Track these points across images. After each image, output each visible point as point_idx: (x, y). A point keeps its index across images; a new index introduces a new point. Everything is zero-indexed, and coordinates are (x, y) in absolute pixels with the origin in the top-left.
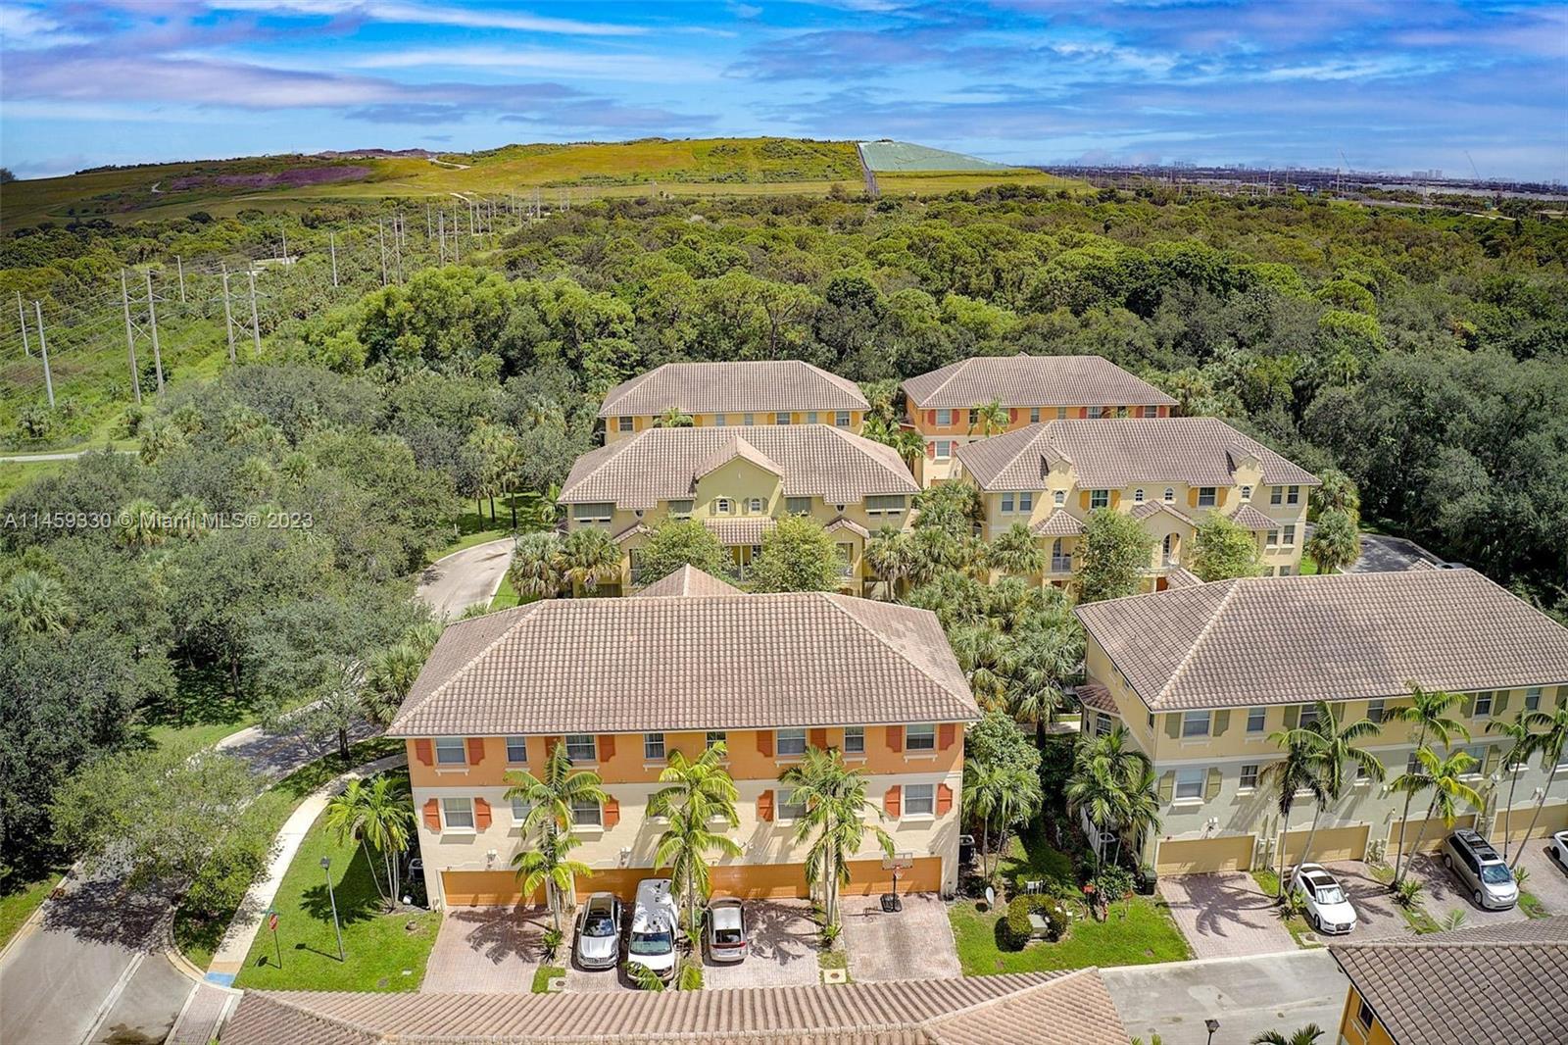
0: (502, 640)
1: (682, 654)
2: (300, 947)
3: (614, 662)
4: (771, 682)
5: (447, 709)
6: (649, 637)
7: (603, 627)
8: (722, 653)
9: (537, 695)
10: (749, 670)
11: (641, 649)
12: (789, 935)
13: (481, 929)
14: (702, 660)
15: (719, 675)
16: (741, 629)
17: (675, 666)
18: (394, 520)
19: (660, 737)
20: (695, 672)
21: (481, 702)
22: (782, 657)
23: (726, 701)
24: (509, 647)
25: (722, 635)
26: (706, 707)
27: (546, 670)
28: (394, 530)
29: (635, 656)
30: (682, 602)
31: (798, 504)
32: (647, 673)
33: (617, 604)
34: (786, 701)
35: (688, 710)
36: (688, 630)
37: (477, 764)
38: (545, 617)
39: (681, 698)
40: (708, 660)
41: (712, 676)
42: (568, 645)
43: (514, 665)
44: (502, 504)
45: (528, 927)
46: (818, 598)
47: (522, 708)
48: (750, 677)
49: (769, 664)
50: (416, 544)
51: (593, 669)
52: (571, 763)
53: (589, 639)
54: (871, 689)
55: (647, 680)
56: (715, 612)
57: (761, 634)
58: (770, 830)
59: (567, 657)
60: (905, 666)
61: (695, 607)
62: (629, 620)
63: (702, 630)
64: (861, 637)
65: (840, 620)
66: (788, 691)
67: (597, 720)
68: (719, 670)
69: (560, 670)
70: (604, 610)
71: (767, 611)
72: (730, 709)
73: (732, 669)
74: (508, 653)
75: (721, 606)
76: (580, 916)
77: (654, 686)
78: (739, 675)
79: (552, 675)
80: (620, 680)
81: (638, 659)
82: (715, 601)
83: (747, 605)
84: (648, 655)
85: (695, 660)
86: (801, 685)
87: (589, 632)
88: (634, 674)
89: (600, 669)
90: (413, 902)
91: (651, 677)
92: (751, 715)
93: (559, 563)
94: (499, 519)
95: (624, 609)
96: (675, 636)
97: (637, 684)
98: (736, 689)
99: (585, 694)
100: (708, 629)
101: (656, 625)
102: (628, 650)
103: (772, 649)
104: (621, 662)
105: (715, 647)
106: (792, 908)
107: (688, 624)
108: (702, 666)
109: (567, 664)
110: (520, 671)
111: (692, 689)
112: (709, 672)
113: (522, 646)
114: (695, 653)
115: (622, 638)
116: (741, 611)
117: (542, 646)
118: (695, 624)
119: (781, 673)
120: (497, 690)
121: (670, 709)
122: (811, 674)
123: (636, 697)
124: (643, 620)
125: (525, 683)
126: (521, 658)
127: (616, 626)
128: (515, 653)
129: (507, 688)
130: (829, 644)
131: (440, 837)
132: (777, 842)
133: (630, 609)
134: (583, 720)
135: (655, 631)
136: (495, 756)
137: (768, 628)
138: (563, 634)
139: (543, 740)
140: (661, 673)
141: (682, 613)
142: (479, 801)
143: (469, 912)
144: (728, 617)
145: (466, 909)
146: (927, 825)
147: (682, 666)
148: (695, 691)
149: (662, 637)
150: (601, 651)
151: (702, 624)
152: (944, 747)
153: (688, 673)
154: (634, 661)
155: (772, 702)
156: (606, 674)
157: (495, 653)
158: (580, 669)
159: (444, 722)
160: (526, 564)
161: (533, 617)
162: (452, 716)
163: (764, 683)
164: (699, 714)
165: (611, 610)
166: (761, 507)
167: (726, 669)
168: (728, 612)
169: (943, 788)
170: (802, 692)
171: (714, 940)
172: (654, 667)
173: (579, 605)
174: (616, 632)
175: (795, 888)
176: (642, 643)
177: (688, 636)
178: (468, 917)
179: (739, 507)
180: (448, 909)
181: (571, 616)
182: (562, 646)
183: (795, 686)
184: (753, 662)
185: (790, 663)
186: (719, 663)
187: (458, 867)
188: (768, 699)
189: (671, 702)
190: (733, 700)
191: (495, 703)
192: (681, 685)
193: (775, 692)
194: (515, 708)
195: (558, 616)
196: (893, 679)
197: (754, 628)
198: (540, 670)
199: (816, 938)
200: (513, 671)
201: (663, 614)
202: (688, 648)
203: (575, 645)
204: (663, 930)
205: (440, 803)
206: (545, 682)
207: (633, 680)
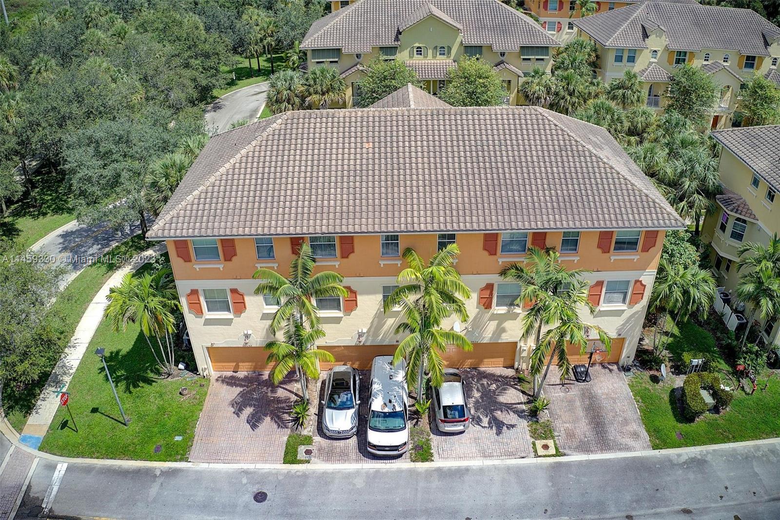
0: (250, 148)
1: (414, 160)
2: (95, 410)
3: (352, 167)
4: (497, 188)
5: (200, 212)
6: (383, 144)
7: (341, 135)
8: (450, 160)
9: (282, 198)
10: (477, 176)
11: (377, 155)
12: (501, 404)
13: (242, 395)
14: (432, 166)
15: (449, 180)
16: (466, 137)
17: (408, 171)
18: (187, 66)
19: (396, 238)
20: (427, 177)
21: (232, 205)
22: (506, 164)
23: (457, 204)
24: (257, 154)
25: (449, 143)
26: (439, 210)
27: (290, 174)
28: (188, 73)
29: (371, 161)
30: (412, 113)
31: (472, 50)
32: (383, 178)
33: (353, 114)
34: (512, 206)
35: (422, 213)
36: (419, 138)
37: (230, 260)
38: (289, 126)
39: (415, 201)
40: (438, 165)
41: (443, 181)
42: (310, 152)
43: (261, 170)
44: (265, 61)
45: (281, 393)
46: (533, 111)
47: (268, 210)
48: (477, 182)
49: (494, 170)
50: (204, 83)
51: (333, 173)
52: (314, 260)
53: (328, 145)
54: (587, 196)
55: (383, 184)
56: (441, 122)
57: (485, 143)
58: (488, 315)
59: (309, 163)
60: (615, 175)
61: (424, 117)
62: (365, 129)
63: (431, 138)
64: (574, 148)
65: (554, 132)
66: (514, 197)
67: (338, 221)
68: (449, 175)
69: (302, 174)
70: (341, 120)
71: (488, 122)
72: (461, 213)
73: (461, 174)
74: (256, 159)
75: (447, 117)
76: (323, 383)
77: (389, 190)
78: (468, 180)
79: (296, 180)
80: (358, 184)
81: (374, 165)
82: (441, 112)
83: (470, 117)
84: (383, 161)
85: (426, 166)
86: (525, 191)
87: (329, 140)
88: (370, 178)
89: (339, 173)
90: (187, 368)
91: (386, 181)
92: (481, 218)
93: (302, 92)
94: (263, 70)
95: (359, 119)
96: (407, 144)
97: (373, 188)
98: (466, 194)
99: (326, 197)
100: (437, 138)
101: (389, 134)
102: (365, 156)
103: (496, 157)
104: (358, 167)
105: (444, 154)
106: (500, 376)
107: (418, 132)
108: (433, 172)
109: (309, 168)
110: (266, 175)
111: (425, 193)
112: (439, 177)
113: (268, 153)
114: (426, 160)
115: (359, 145)
116: (465, 122)
117: (286, 153)
118: (424, 133)
119: (505, 179)
120: (246, 193)
121: (406, 211)
122: (533, 181)
123: (374, 200)
124: (377, 129)
125: (271, 187)
126: (267, 164)
127: (353, 134)
128: (262, 159)
129: (255, 191)
130: (546, 153)
131: (203, 320)
132: (492, 326)
133: (365, 119)
134: (325, 222)
135: (389, 139)
136: (246, 254)
137: (490, 137)
138: (305, 141)
139: (289, 239)
140: (396, 178)
141: (412, 123)
142: (234, 291)
143: (232, 377)
144: (454, 127)
145: (229, 374)
146: (619, 313)
147: (414, 171)
148: (428, 195)
149: (395, 144)
150: (340, 156)
151: (430, 132)
152: (646, 249)
153: (421, 177)
154: (370, 167)
155: (499, 206)
156: (345, 179)
157: (244, 159)
158: (321, 174)
159: (198, 225)
160: (278, 93)
161: (278, 127)
162: (205, 218)
163: (491, 188)
164: (432, 217)
165: (347, 120)
166: (446, 52)
167: (455, 175)
168: (453, 122)
169: (638, 284)
170: (526, 197)
171: (441, 415)
172: (389, 172)
173: (319, 115)
174: (353, 140)
175: (502, 359)
176: (377, 150)
177: (419, 143)
178: (231, 381)
179: (430, 52)
180: (214, 374)
181: (312, 125)
182: (304, 152)
183: (519, 191)
184: (479, 168)
185: (513, 170)
186: (448, 169)
187: (220, 343)
188: (496, 204)
189: (406, 205)
190: (464, 204)
191: (244, 206)
192: (415, 189)
193: (501, 197)
194: (262, 211)
195: (301, 126)
196: (606, 187)
197: (478, 137)
198: (284, 175)
199: (524, 407)
200: (260, 176)
201: (395, 123)
202: (420, 154)
203: (316, 151)
204: (398, 409)
205: (201, 293)
206: (289, 186)
207: (370, 184)
